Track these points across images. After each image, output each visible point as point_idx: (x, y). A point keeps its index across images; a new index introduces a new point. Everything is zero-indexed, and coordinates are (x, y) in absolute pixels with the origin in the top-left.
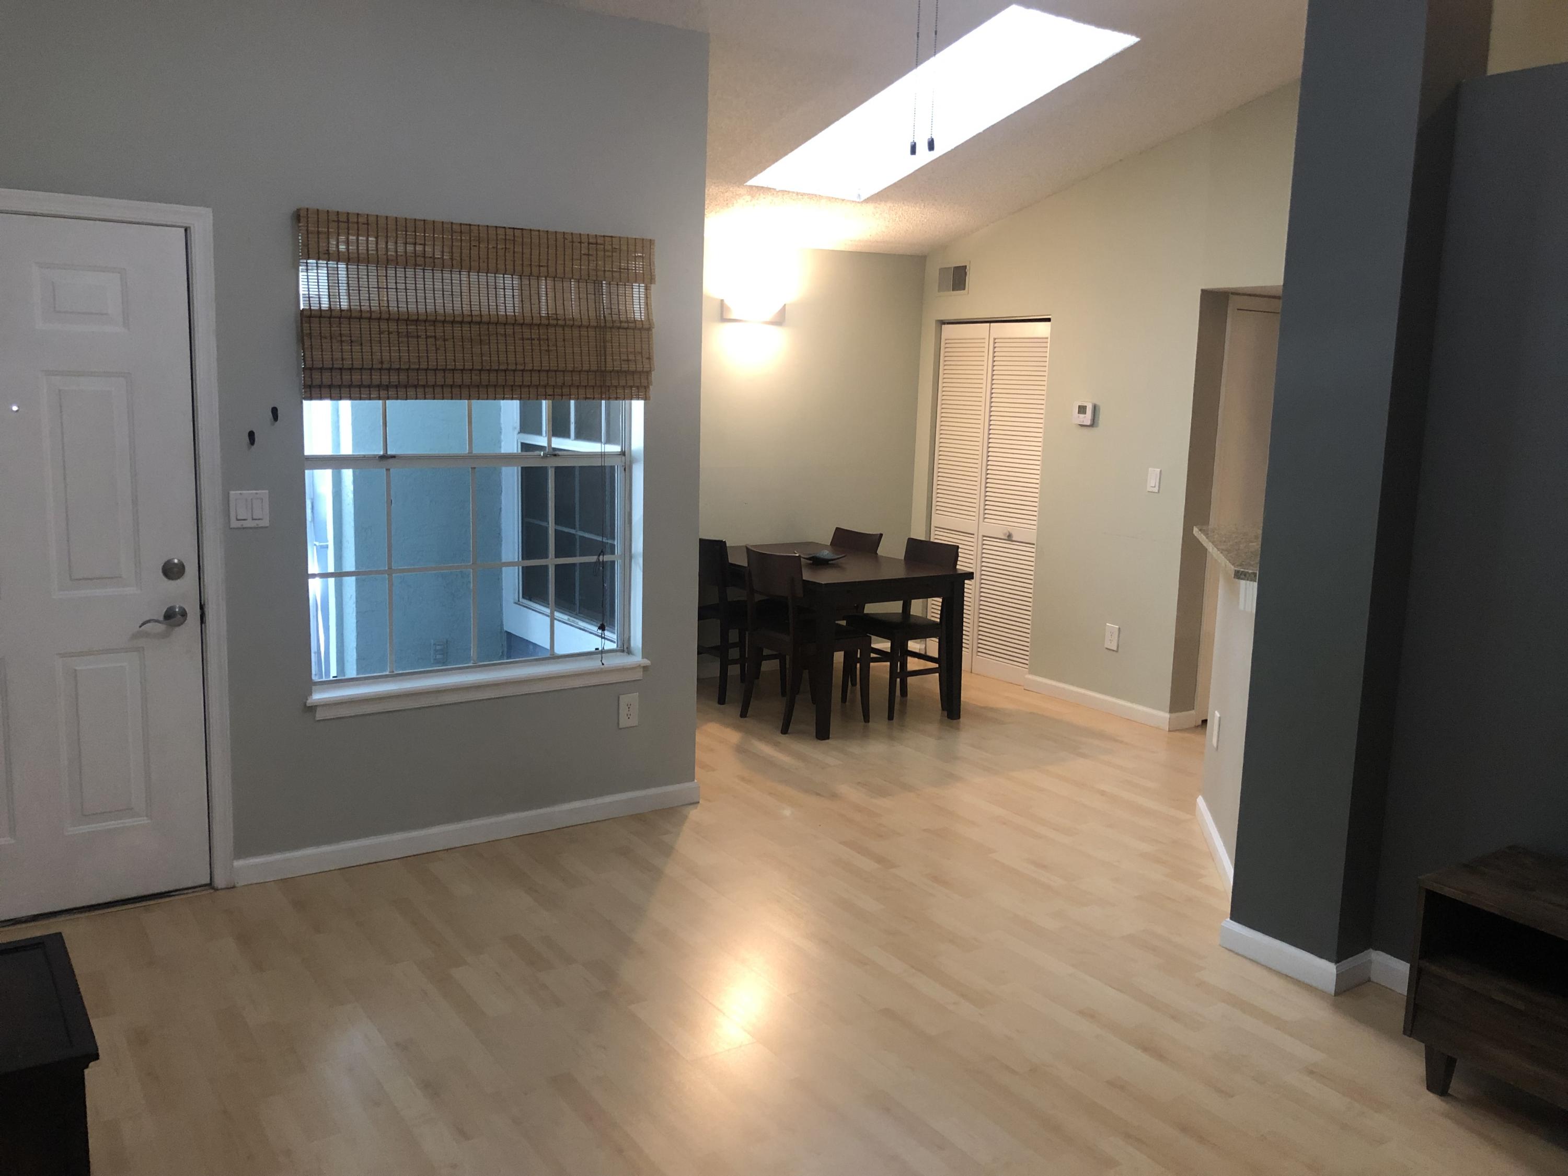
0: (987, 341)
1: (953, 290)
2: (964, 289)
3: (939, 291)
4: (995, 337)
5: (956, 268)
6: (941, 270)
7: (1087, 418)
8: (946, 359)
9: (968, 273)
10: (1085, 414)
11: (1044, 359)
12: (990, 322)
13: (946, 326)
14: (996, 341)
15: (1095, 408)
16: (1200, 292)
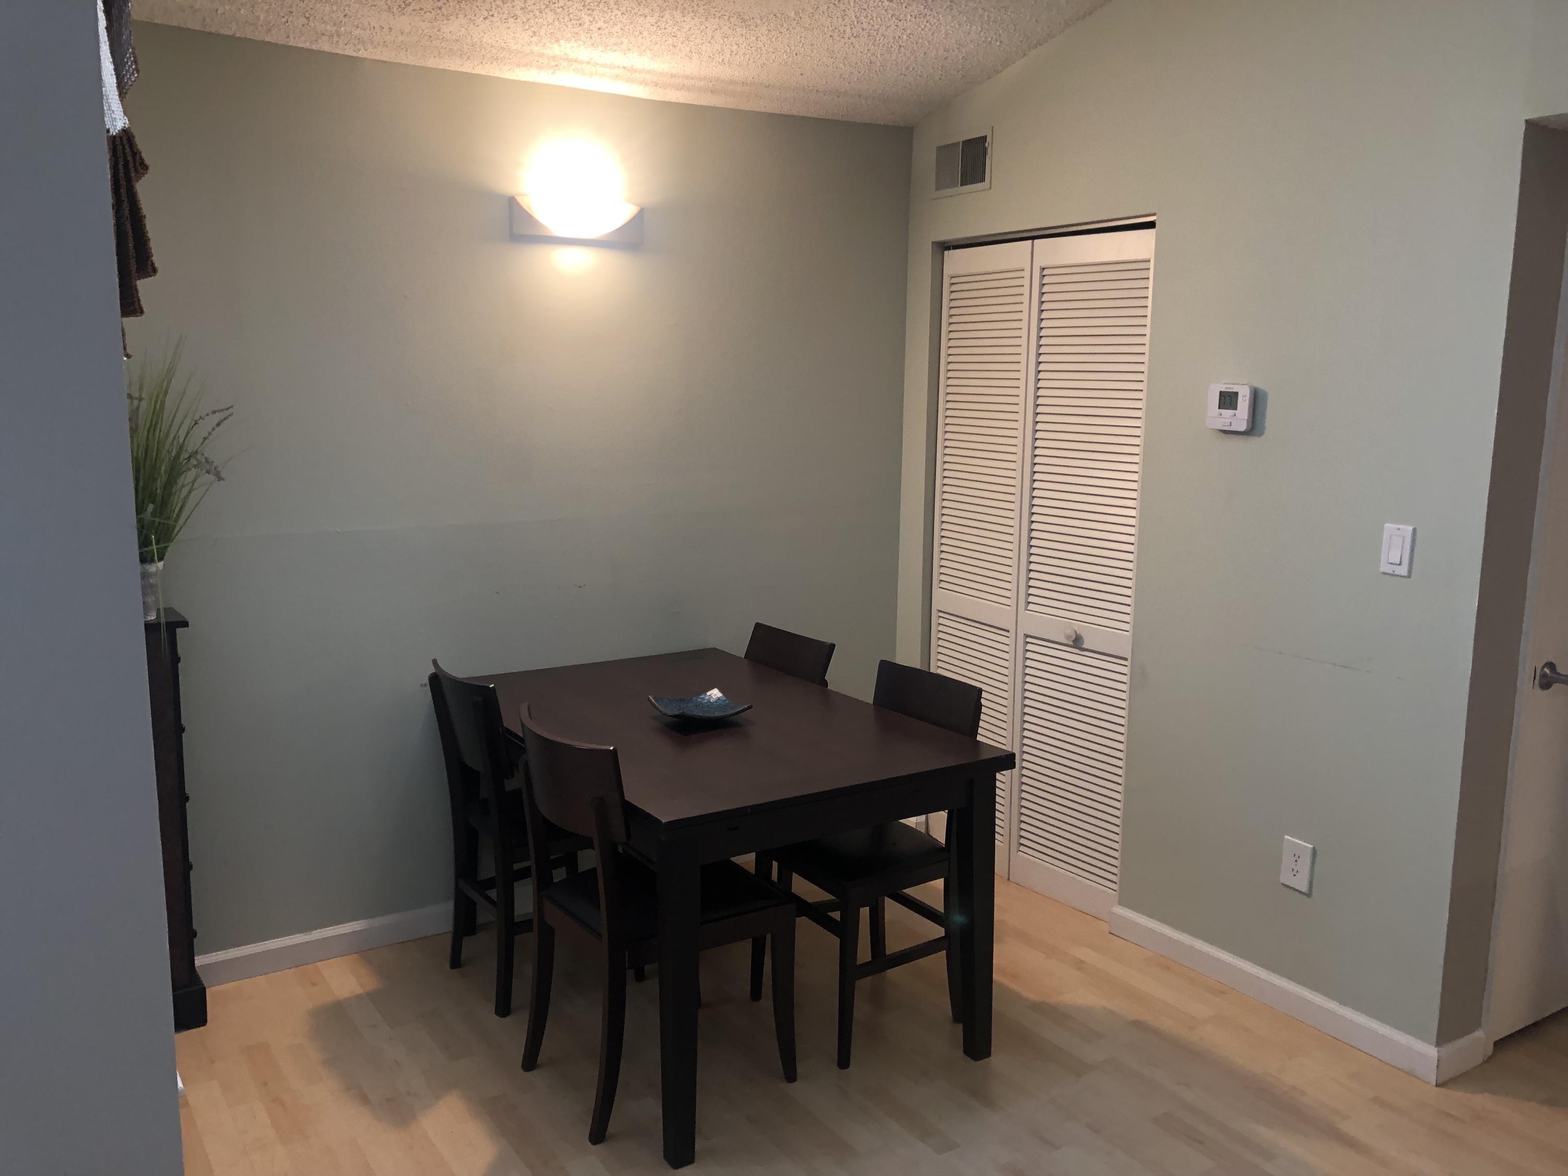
0: (1027, 274)
1: (962, 185)
2: (983, 180)
3: (938, 188)
4: (1043, 265)
5: (967, 143)
6: (939, 149)
7: (1240, 417)
8: (953, 312)
9: (989, 151)
10: (1236, 409)
11: (1142, 302)
12: (1033, 238)
13: (952, 252)
14: (1045, 272)
15: (1257, 398)
16: (1522, 128)
